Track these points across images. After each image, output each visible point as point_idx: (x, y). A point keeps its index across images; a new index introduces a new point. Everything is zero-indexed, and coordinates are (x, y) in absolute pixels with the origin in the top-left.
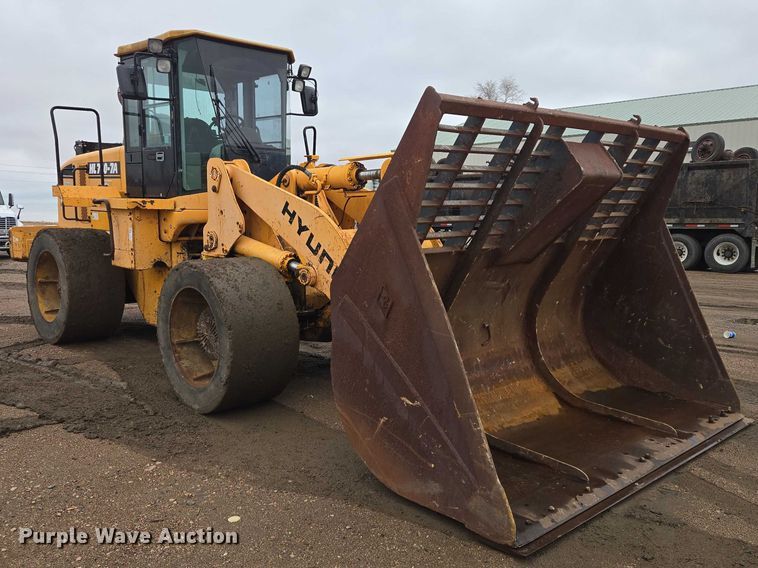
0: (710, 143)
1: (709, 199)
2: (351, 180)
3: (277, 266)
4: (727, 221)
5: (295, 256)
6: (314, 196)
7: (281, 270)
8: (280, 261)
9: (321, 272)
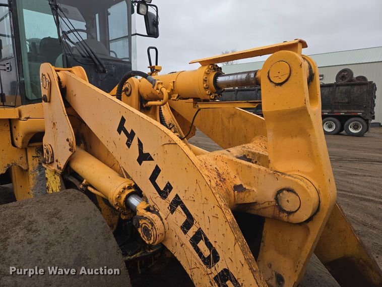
0: (346, 73)
1: (347, 100)
2: (208, 88)
3: (110, 201)
4: (356, 111)
5: (136, 186)
6: (158, 107)
7: (117, 208)
8: (116, 195)
9: (172, 226)
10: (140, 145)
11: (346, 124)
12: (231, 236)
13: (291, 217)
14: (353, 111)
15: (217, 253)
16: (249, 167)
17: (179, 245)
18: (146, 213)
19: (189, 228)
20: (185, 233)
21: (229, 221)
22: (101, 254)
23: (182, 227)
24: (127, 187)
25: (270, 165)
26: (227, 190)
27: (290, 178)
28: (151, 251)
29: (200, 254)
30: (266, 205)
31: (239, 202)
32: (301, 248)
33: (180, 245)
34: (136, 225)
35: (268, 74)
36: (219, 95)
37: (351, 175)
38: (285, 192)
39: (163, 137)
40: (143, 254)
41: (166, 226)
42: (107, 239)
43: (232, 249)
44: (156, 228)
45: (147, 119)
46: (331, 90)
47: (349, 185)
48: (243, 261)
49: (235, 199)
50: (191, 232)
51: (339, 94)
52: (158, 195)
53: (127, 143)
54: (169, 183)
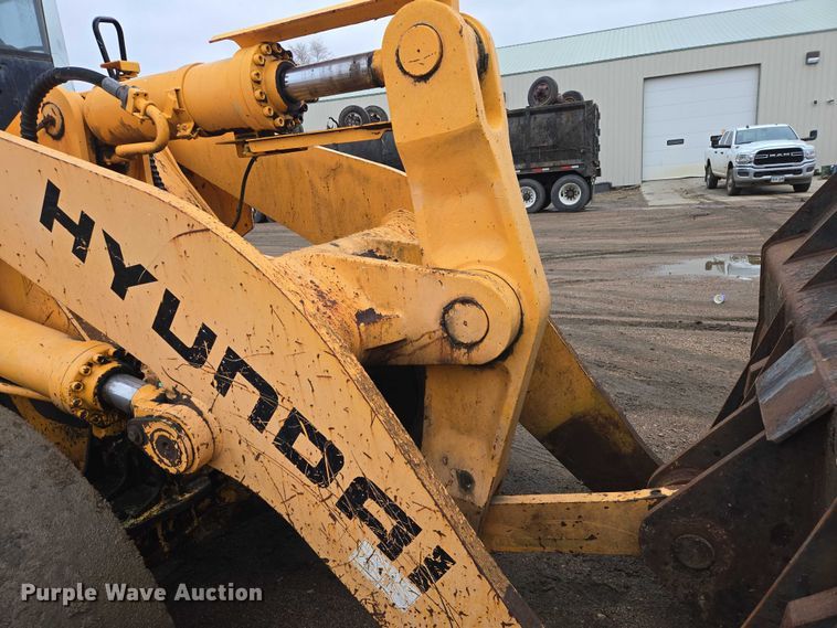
0: (545, 87)
1: (551, 142)
2: (265, 101)
3: (57, 401)
4: (569, 162)
5: (120, 354)
6: (146, 158)
7: (79, 414)
8: (69, 382)
9: (229, 422)
10: (113, 248)
11: (553, 190)
12: (361, 408)
13: (474, 353)
14: (563, 162)
15: (337, 451)
16: (382, 268)
17: (250, 458)
18: (158, 408)
19: (268, 417)
20: (261, 428)
21: (354, 378)
22: (56, 519)
23: (251, 419)
24: (96, 358)
25: (425, 259)
26: (343, 322)
27: (463, 276)
28: (187, 496)
29: (301, 464)
30: (425, 340)
31: (371, 346)
32: (497, 413)
33: (253, 458)
34: (138, 438)
35: (397, 55)
36: (295, 118)
37: (569, 282)
38: (457, 306)
39: (172, 218)
40: (167, 507)
41: (214, 424)
42: (64, 484)
43: (367, 434)
44: (189, 433)
45: (119, 180)
46: (522, 123)
47: (568, 300)
48: (392, 451)
49: (361, 340)
50: (275, 424)
51: (536, 131)
52: (181, 360)
53: (75, 251)
54: (204, 326)
